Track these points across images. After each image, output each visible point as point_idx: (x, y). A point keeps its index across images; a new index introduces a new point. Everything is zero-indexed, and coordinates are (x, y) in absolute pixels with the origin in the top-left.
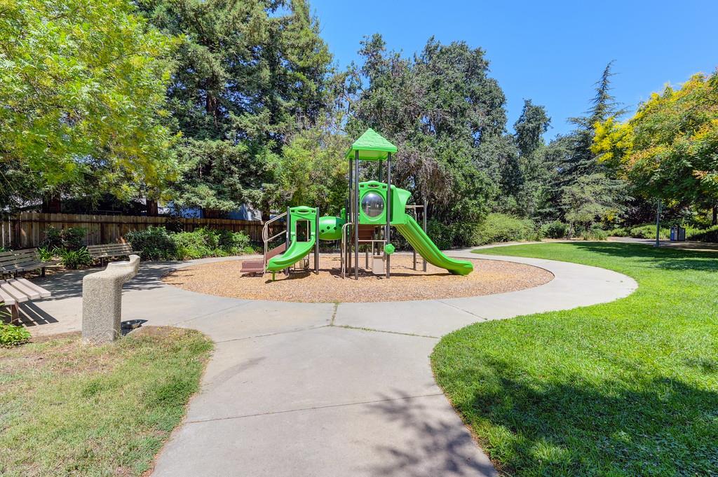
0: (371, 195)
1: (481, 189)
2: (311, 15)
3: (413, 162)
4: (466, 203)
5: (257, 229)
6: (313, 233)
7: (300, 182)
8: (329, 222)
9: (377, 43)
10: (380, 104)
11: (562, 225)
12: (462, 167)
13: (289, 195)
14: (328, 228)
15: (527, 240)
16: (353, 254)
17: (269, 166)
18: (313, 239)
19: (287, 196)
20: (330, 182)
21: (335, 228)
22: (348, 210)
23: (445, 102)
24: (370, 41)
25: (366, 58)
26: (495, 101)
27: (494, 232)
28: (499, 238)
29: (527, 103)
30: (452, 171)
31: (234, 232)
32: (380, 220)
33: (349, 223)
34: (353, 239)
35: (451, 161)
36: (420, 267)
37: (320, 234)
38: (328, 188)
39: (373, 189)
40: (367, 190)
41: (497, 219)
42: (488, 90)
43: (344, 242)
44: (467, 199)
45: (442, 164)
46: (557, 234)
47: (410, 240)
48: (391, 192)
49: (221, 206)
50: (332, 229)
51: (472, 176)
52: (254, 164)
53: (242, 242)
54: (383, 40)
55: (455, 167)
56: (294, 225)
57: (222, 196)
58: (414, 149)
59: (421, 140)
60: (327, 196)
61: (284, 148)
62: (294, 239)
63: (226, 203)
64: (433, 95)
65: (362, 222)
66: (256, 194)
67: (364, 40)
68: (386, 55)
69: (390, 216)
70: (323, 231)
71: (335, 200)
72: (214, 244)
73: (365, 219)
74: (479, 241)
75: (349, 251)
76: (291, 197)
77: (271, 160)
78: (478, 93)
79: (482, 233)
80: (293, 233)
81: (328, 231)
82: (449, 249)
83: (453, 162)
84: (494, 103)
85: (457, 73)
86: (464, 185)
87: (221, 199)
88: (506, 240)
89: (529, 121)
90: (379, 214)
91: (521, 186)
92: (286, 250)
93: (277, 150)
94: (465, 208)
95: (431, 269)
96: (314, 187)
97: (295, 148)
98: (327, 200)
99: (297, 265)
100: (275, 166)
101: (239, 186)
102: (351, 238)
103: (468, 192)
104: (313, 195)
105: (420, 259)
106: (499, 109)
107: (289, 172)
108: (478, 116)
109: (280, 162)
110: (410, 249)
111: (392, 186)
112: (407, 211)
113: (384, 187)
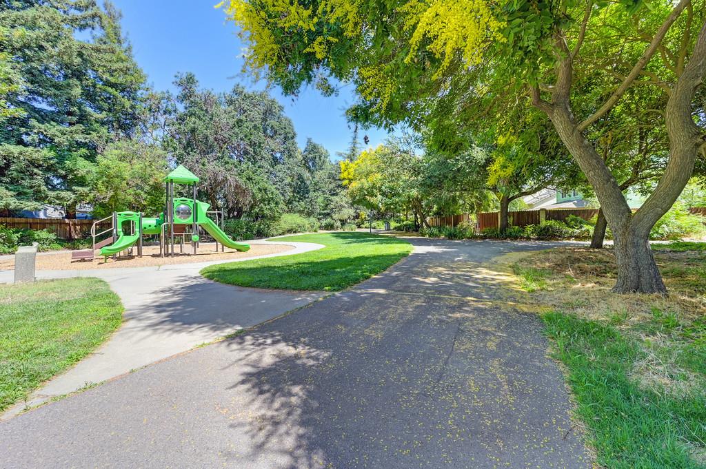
0: (183, 206)
1: (272, 198)
2: (122, 36)
3: (220, 178)
4: (262, 208)
5: (60, 227)
6: (137, 229)
7: (117, 188)
8: (150, 222)
9: (190, 80)
10: (193, 131)
11: (332, 221)
12: (259, 183)
13: (104, 198)
14: (150, 226)
15: (309, 231)
16: (170, 246)
17: (81, 172)
18: (138, 234)
19: (103, 199)
20: (147, 188)
21: (155, 226)
22: (165, 214)
23: (246, 136)
24: (184, 77)
25: (180, 89)
26: (288, 135)
27: (285, 226)
28: (289, 231)
29: (309, 141)
30: (250, 186)
31: (37, 230)
32: (189, 220)
33: (166, 223)
34: (170, 233)
35: (249, 179)
36: (220, 250)
37: (142, 230)
38: (145, 193)
39: (184, 202)
40: (178, 203)
41: (290, 217)
42: (283, 126)
43: (163, 235)
44: (262, 205)
45: (242, 181)
46: (330, 227)
47: (213, 235)
48: (196, 206)
49: (23, 206)
50: (153, 227)
51: (265, 190)
52: (62, 169)
53: (47, 239)
54: (196, 78)
55: (253, 182)
56: (119, 225)
57: (22, 197)
58: (222, 169)
59: (227, 163)
60: (145, 200)
61: (99, 157)
62: (122, 234)
63: (29, 204)
64: (237, 130)
65: (175, 222)
66: (66, 196)
67: (179, 75)
68: (199, 89)
69: (196, 219)
70: (145, 228)
71: (152, 203)
72: (12, 242)
73: (178, 220)
74: (275, 233)
75: (167, 243)
76: (107, 200)
77: (83, 167)
78: (276, 128)
79: (278, 227)
80: (120, 229)
81: (149, 228)
82: (253, 239)
83: (251, 179)
84: (289, 137)
85: (256, 114)
86: (259, 196)
87: (23, 199)
88: (295, 232)
89: (309, 153)
90: (188, 217)
91: (307, 196)
92: (113, 243)
93: (91, 158)
94: (261, 210)
95: (226, 249)
96: (131, 191)
97: (110, 157)
98: (145, 203)
99: (122, 253)
100: (88, 172)
101: (43, 188)
102: (168, 232)
103: (263, 200)
104: (131, 198)
105: (220, 246)
106: (291, 141)
107: (105, 179)
108: (275, 144)
109: (94, 169)
110: (214, 240)
111: (197, 201)
112: (207, 215)
113: (191, 202)
